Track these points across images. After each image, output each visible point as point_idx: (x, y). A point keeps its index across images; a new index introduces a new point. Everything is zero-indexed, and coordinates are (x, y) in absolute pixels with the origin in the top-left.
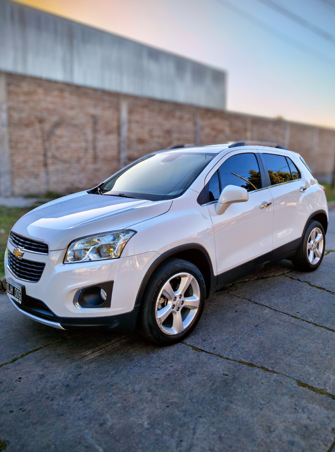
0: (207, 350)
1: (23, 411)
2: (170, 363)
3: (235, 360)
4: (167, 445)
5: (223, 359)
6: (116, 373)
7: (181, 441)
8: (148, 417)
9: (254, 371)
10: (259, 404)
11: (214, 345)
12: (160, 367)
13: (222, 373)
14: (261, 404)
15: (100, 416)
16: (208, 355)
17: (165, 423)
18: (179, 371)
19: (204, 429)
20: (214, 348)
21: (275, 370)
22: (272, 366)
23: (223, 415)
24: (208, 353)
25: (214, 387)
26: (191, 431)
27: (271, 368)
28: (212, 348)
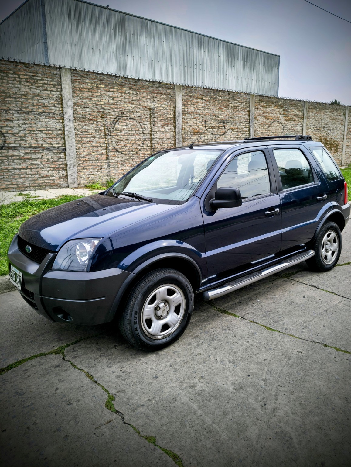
0: (280, 330)
1: (123, 372)
2: (246, 340)
3: (307, 340)
4: (253, 407)
5: (295, 339)
6: (198, 346)
7: (265, 405)
8: (232, 383)
9: (327, 350)
10: (335, 379)
11: (285, 326)
12: (237, 342)
13: (296, 350)
14: (336, 379)
15: (190, 380)
16: (281, 335)
17: (248, 389)
18: (255, 347)
19: (285, 396)
20: (286, 329)
21: (348, 350)
22: (345, 347)
23: (302, 386)
24: (280, 332)
25: (290, 362)
26: (274, 397)
27: (343, 348)
28: (284, 328)
